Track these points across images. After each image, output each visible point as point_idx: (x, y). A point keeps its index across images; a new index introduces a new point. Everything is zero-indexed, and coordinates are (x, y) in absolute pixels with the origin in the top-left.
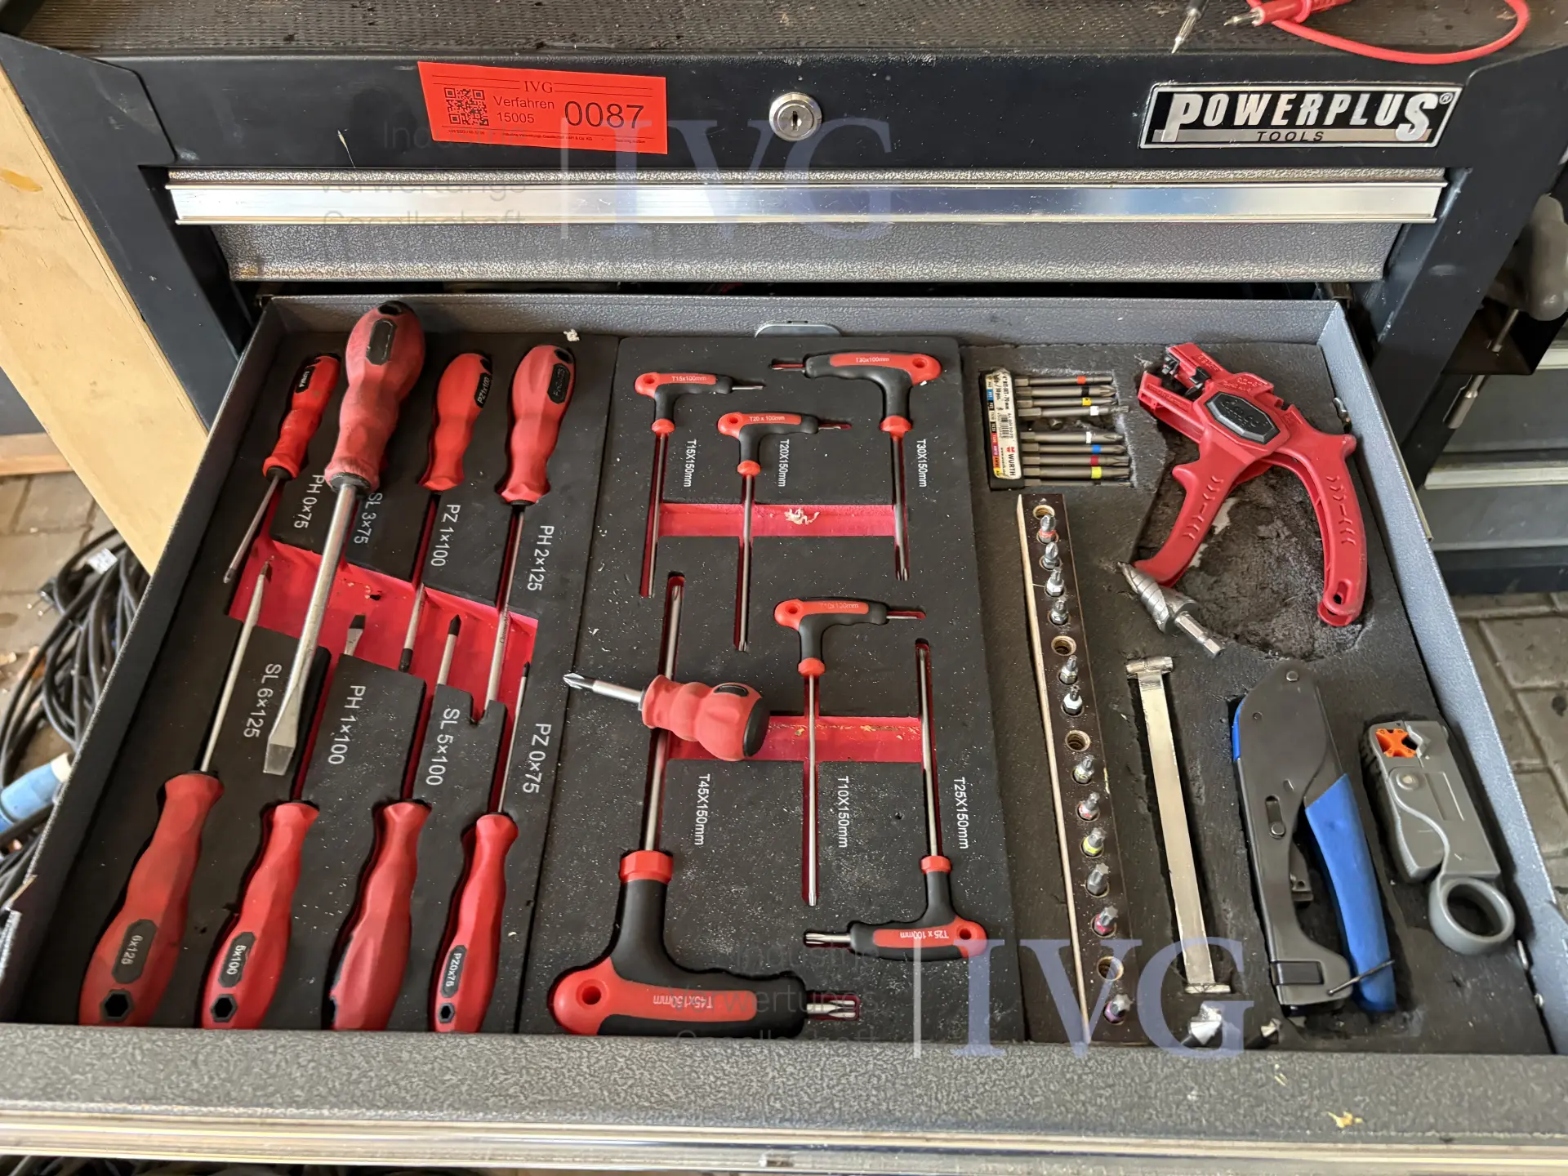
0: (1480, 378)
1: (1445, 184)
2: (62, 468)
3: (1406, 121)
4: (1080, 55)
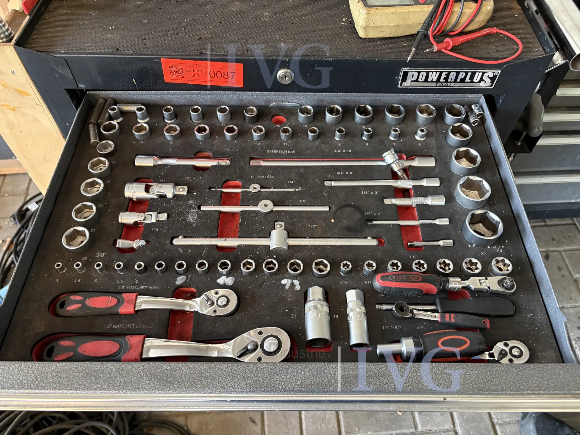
0: (513, 154)
3: (483, 81)
4: (378, 59)
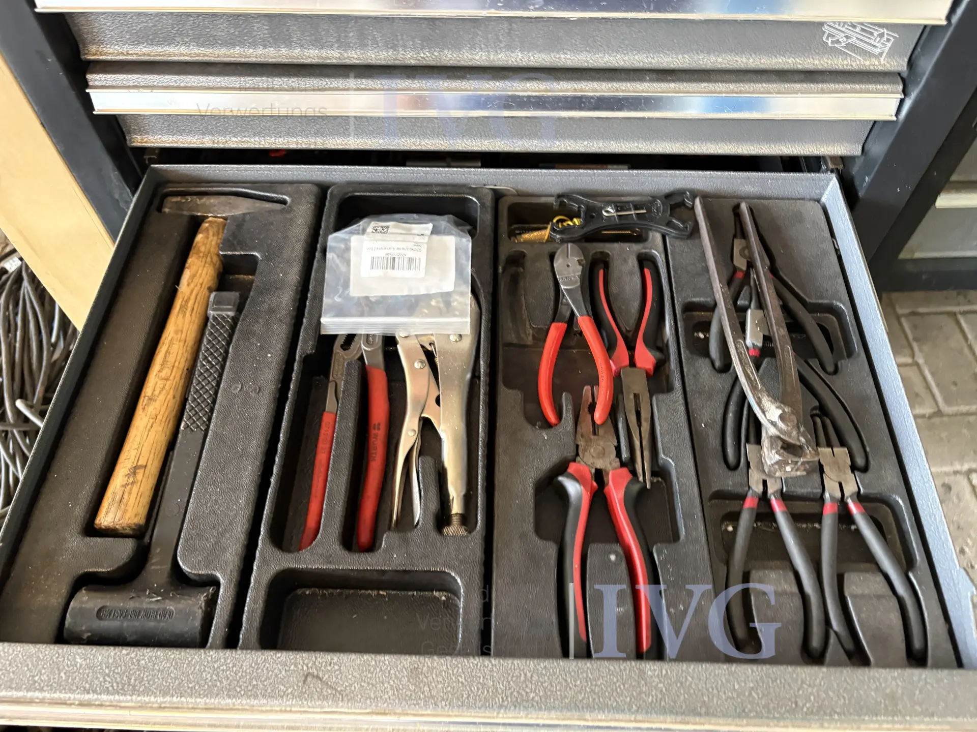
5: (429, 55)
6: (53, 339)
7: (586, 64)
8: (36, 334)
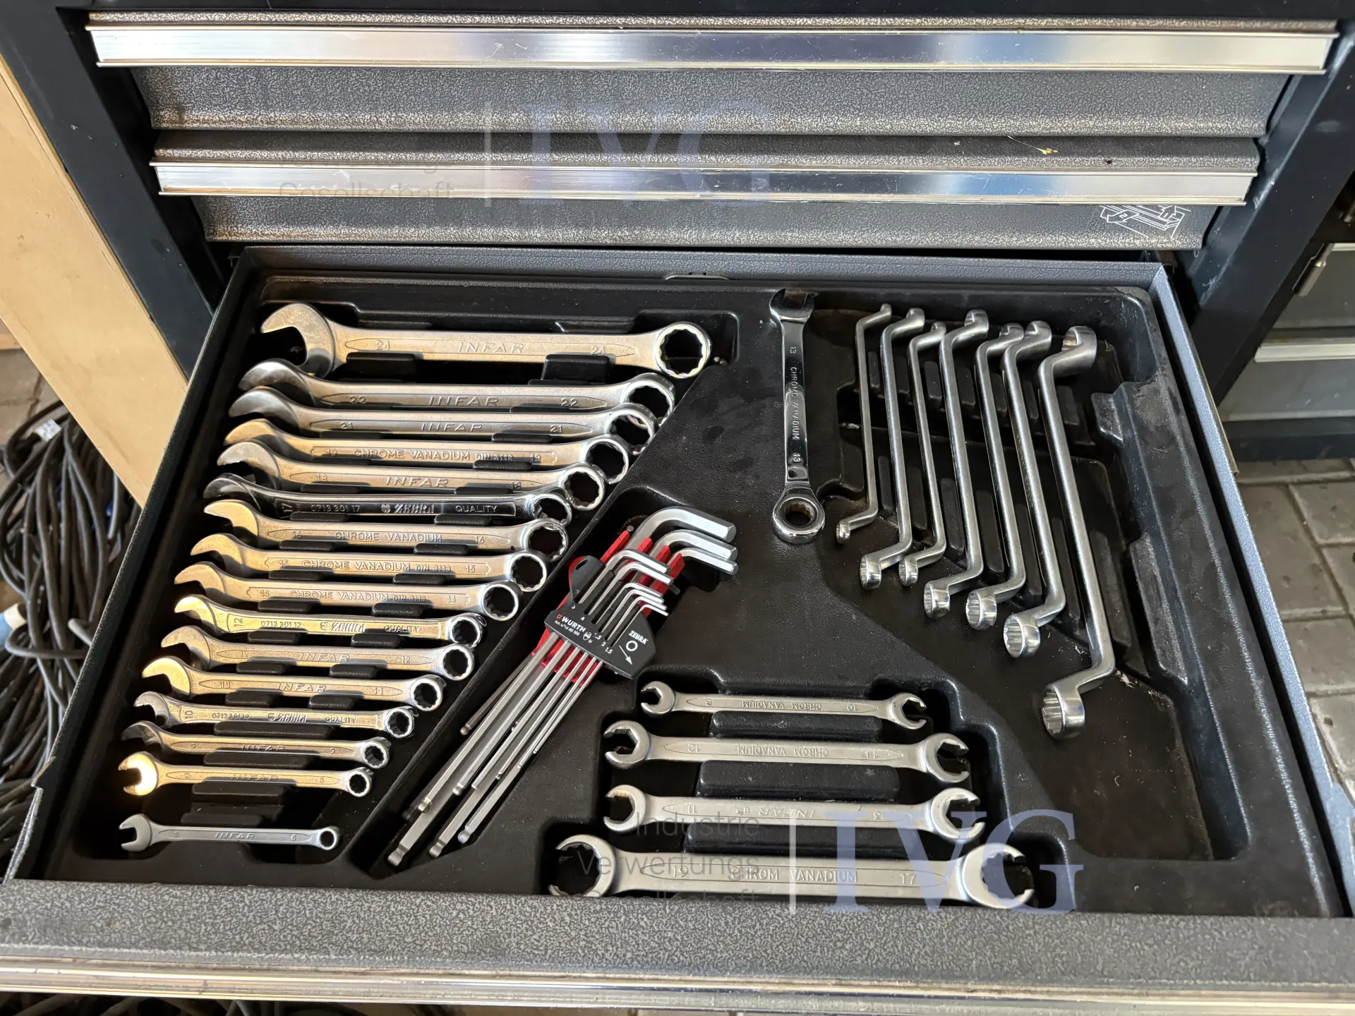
1: (1336, 36)
2: (11, 346)
5: (627, 234)
6: (110, 535)
7: (817, 243)
8: (86, 527)
